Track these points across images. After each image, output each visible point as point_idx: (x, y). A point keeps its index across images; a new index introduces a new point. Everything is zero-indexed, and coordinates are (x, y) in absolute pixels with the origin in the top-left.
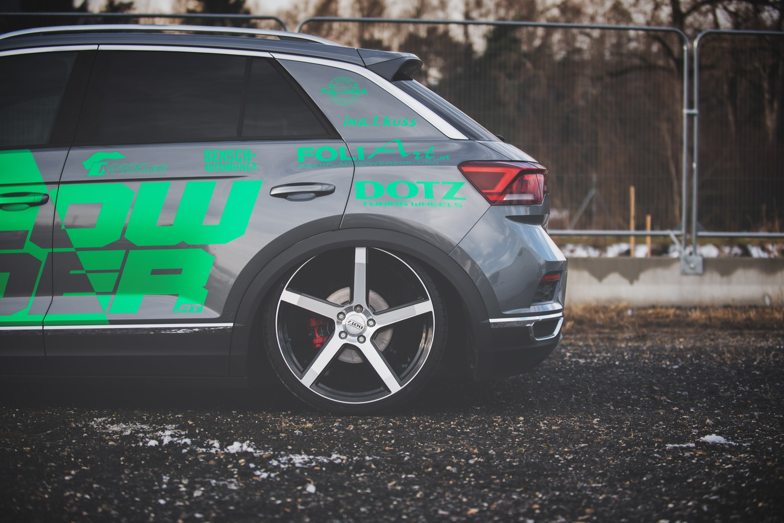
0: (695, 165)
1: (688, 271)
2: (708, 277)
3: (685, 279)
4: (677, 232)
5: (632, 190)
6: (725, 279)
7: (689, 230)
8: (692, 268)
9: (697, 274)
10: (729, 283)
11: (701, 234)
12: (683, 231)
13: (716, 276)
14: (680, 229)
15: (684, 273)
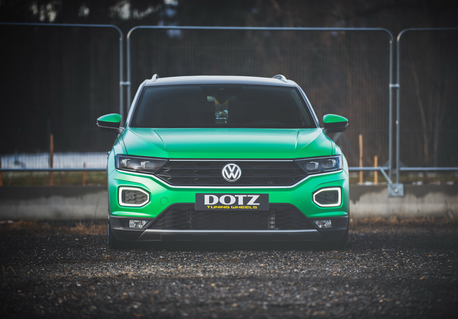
0: (397, 122)
1: (394, 194)
2: (407, 198)
3: (391, 200)
4: (386, 168)
5: (361, 138)
6: (420, 200)
7: (394, 166)
8: (395, 192)
9: (400, 197)
10: (423, 202)
11: (403, 169)
12: (389, 167)
13: (414, 198)
14: (387, 166)
15: (391, 196)
